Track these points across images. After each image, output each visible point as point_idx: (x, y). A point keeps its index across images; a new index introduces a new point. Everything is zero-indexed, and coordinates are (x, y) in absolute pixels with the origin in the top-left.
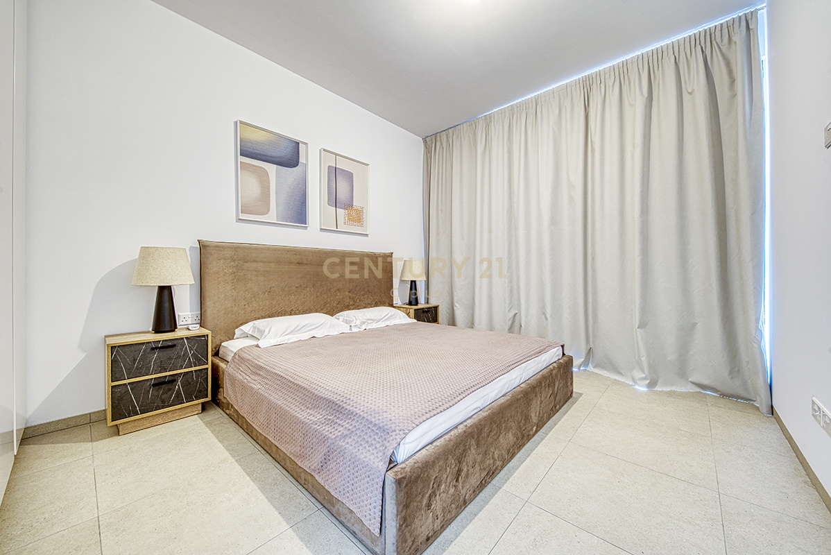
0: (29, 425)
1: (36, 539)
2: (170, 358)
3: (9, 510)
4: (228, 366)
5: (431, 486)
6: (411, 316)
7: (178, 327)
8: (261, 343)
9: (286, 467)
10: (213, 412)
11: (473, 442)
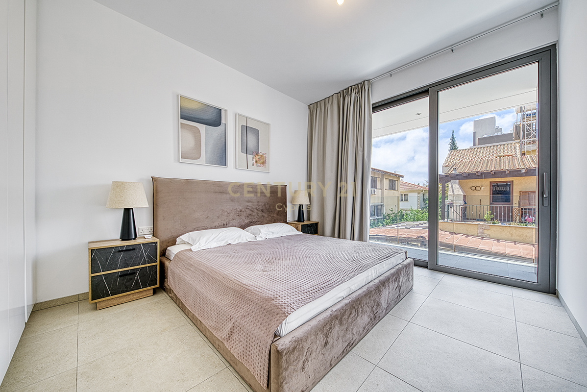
0: (37, 302)
1: (34, 382)
2: (131, 258)
3: (19, 361)
4: (171, 263)
5: (305, 355)
6: (299, 230)
7: (138, 236)
8: (193, 248)
9: (206, 335)
10: (161, 295)
11: (337, 322)
